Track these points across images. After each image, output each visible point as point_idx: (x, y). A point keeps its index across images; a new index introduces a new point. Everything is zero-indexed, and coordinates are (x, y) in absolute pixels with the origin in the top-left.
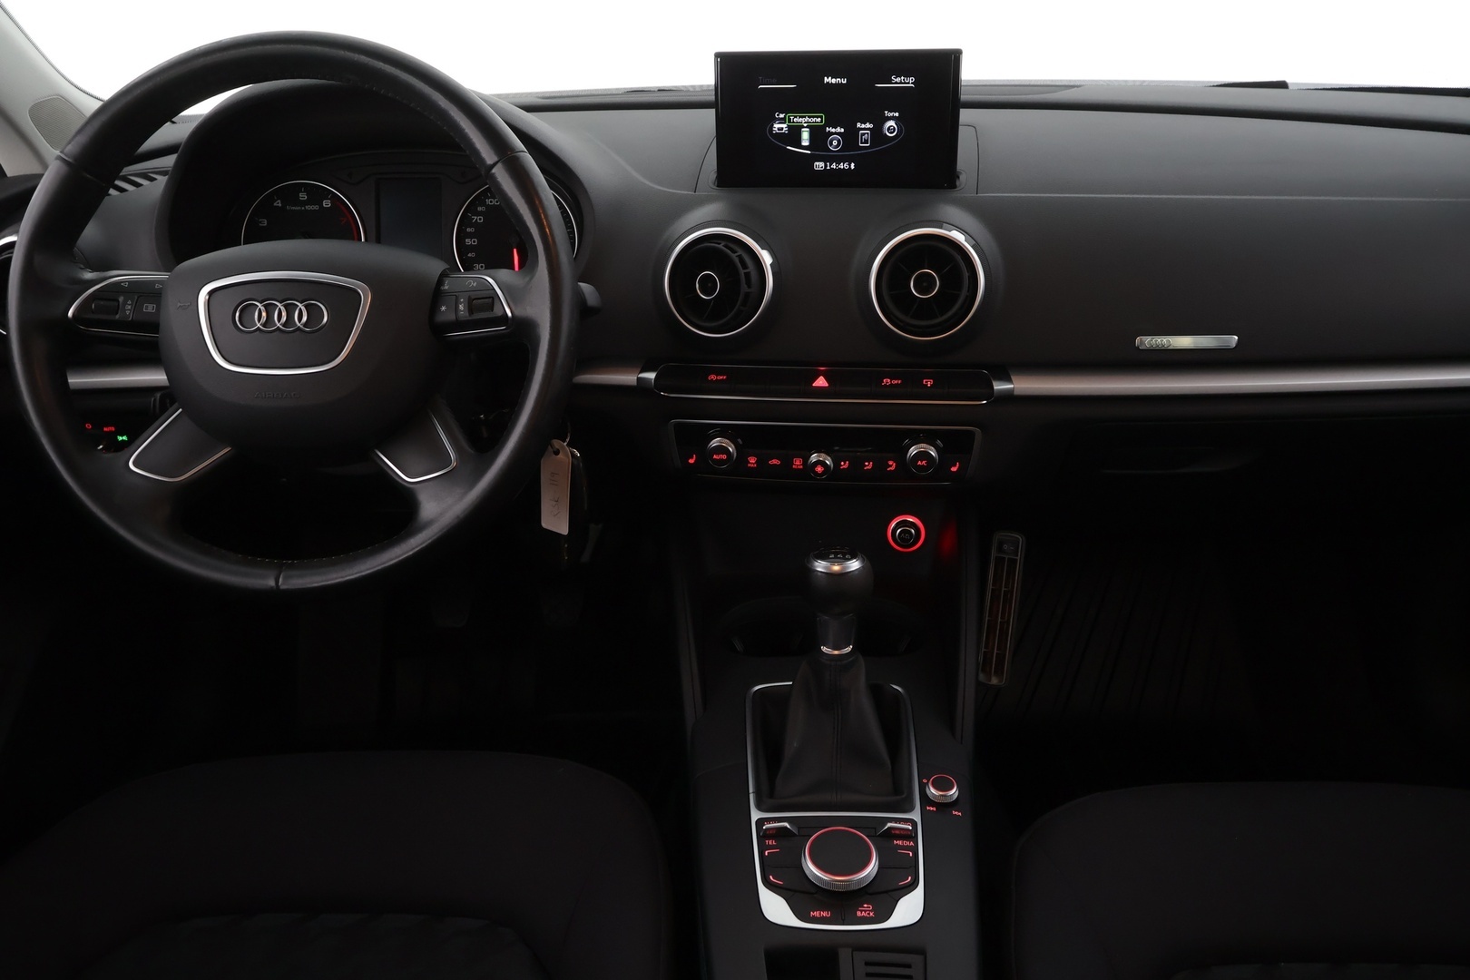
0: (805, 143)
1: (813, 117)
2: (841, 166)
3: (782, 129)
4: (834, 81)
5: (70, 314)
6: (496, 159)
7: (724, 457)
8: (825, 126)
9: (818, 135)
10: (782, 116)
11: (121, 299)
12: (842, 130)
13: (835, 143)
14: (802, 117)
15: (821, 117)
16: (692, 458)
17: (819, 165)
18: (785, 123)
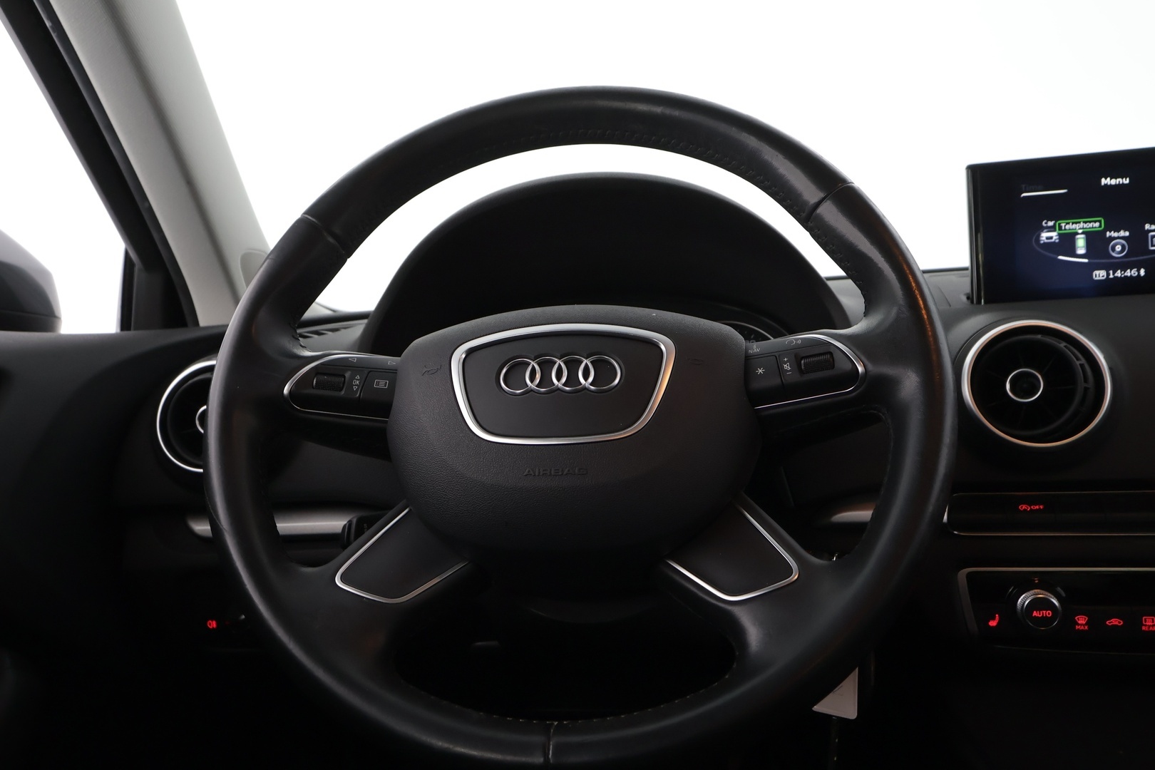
0: (1081, 251)
1: (1090, 222)
2: (1128, 273)
3: (1051, 238)
4: (1113, 182)
5: (286, 390)
6: (821, 195)
7: (1049, 613)
8: (1104, 232)
9: (1097, 243)
10: (1051, 224)
11: (348, 375)
12: (1127, 234)
13: (1118, 248)
14: (1076, 223)
15: (1100, 222)
16: (994, 619)
17: (1100, 275)
18: (1055, 231)
